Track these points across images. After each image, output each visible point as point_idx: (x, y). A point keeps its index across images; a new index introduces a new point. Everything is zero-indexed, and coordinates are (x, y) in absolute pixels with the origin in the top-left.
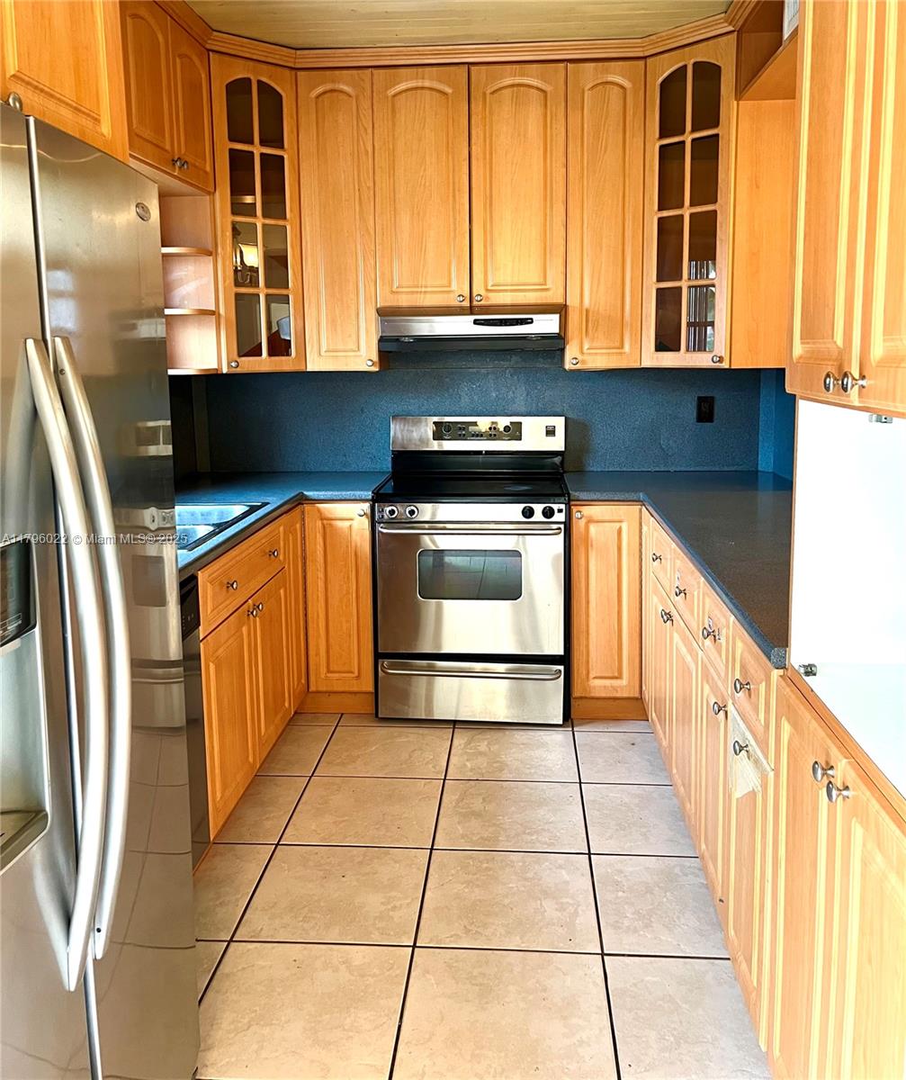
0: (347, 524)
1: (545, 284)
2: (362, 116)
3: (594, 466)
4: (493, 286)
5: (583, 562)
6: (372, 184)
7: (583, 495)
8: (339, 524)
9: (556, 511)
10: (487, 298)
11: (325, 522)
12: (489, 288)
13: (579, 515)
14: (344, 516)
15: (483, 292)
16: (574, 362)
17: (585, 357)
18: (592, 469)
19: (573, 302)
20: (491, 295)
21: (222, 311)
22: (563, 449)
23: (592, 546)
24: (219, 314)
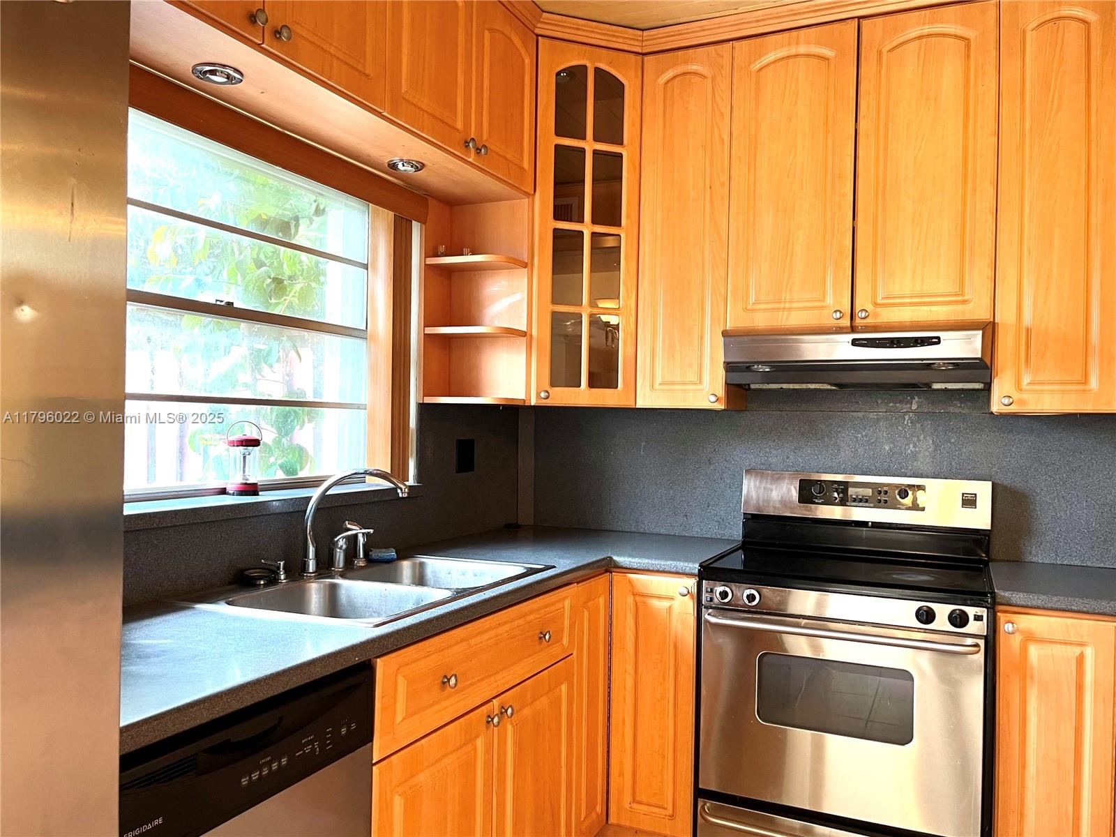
0: (664, 604)
1: (962, 295)
2: (717, 98)
3: (1039, 555)
4: (883, 298)
5: (1016, 700)
6: (726, 179)
7: (1018, 597)
8: (656, 603)
9: (971, 618)
10: (876, 315)
11: (638, 598)
12: (879, 301)
13: (1008, 627)
14: (663, 593)
15: (869, 307)
16: (1006, 401)
17: (1025, 396)
18: (1034, 559)
19: (1005, 316)
20: (879, 310)
21: (534, 333)
22: (989, 528)
23: (1032, 677)
24: (531, 335)
